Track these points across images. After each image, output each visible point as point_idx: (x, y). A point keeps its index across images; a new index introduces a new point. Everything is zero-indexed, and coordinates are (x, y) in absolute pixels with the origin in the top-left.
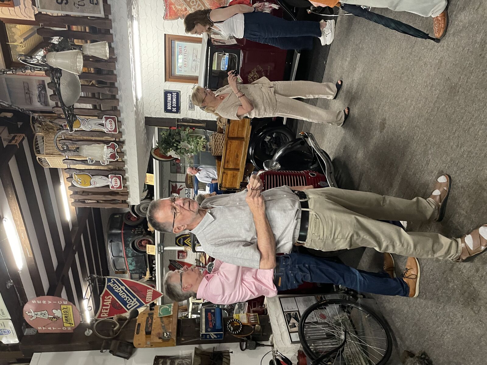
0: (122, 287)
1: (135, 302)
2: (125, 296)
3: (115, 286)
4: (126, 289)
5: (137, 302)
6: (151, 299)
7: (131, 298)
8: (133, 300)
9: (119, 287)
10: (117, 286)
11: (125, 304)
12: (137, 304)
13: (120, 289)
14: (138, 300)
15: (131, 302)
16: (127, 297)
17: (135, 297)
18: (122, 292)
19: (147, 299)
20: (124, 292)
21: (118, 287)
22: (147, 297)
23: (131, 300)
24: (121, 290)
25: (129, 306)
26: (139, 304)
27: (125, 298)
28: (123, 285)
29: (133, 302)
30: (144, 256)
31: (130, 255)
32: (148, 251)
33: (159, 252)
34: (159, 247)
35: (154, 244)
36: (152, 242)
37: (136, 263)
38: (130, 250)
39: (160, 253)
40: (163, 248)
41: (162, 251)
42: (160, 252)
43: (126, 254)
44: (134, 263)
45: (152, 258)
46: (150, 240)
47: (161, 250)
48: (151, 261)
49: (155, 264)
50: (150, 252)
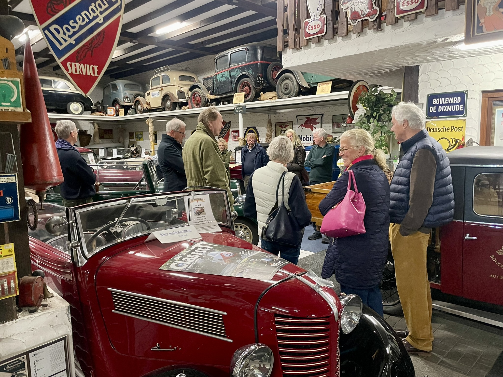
0: (101, 17)
1: (65, 41)
2: (80, 23)
3: (104, 5)
4: (98, 25)
5: (65, 44)
6: (74, 72)
7: (75, 33)
8: (70, 37)
9: (101, 13)
10: (104, 7)
11: (61, 21)
12: (61, 44)
13: (97, 13)
14: (71, 46)
15: (65, 34)
16: (77, 26)
17: (78, 41)
18: (91, 17)
19: (73, 64)
20: (91, 21)
21: (102, 10)
22: (78, 64)
23: (71, 33)
24: (95, 15)
25: (56, 29)
26: (61, 48)
27: (75, 22)
28: (106, 19)
29: (66, 37)
30: (231, 90)
31: (233, 73)
32: (237, 95)
33: (236, 107)
34: (242, 108)
35: (245, 102)
36: (247, 99)
37: (224, 82)
38: (239, 73)
39: (235, 109)
40: (240, 113)
41: (237, 111)
42: (237, 109)
43: (233, 69)
44: (223, 79)
45: (230, 100)
46: (250, 96)
47: (239, 110)
48: (226, 99)
49: (223, 104)
50: (236, 96)
